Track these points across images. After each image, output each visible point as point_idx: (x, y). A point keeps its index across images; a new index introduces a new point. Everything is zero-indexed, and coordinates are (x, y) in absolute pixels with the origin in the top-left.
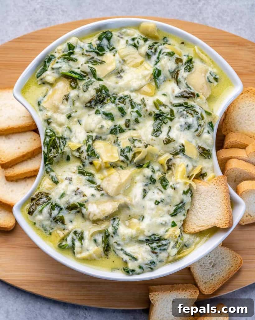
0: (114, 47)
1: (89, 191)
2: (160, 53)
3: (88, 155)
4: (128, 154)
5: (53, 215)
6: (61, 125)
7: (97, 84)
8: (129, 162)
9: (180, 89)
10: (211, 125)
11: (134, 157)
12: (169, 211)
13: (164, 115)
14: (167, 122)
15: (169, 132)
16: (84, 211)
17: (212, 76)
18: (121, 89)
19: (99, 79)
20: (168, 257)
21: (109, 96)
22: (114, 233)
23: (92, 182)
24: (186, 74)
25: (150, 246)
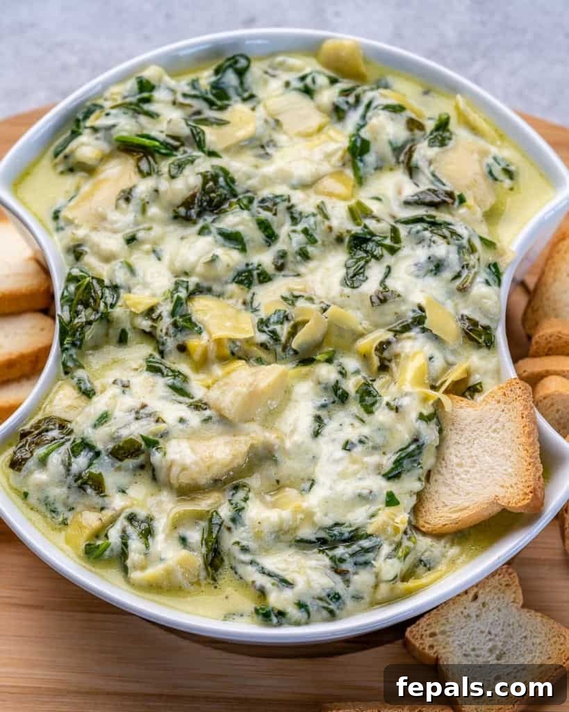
0: (255, 92)
1: (173, 411)
2: (368, 106)
3: (175, 324)
4: (278, 328)
5: (75, 469)
6: (108, 258)
7: (205, 164)
8: (279, 349)
9: (417, 185)
10: (495, 271)
11: (293, 333)
12: (379, 467)
13: (374, 238)
14: (382, 256)
15: (386, 276)
16: (156, 457)
17: (499, 164)
18: (267, 181)
19: (212, 154)
20: (376, 586)
21: (235, 196)
22: (233, 520)
23: (182, 392)
24: (433, 152)
25: (327, 555)
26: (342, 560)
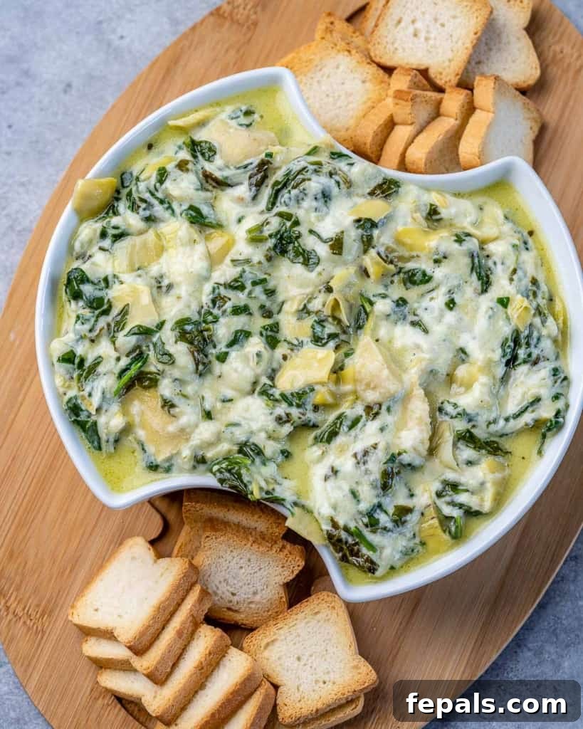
0: (103, 276)
1: (369, 433)
2: (153, 195)
3: (299, 406)
4: (327, 331)
5: (390, 525)
6: (218, 439)
7: (168, 335)
8: (343, 337)
9: (241, 184)
10: (337, 155)
11: (339, 321)
13: (281, 232)
14: (299, 232)
15: (319, 237)
16: (406, 458)
17: (238, 117)
19: (161, 325)
21: (200, 323)
22: (470, 420)
23: (355, 422)
24: (218, 161)
26: (530, 355)
